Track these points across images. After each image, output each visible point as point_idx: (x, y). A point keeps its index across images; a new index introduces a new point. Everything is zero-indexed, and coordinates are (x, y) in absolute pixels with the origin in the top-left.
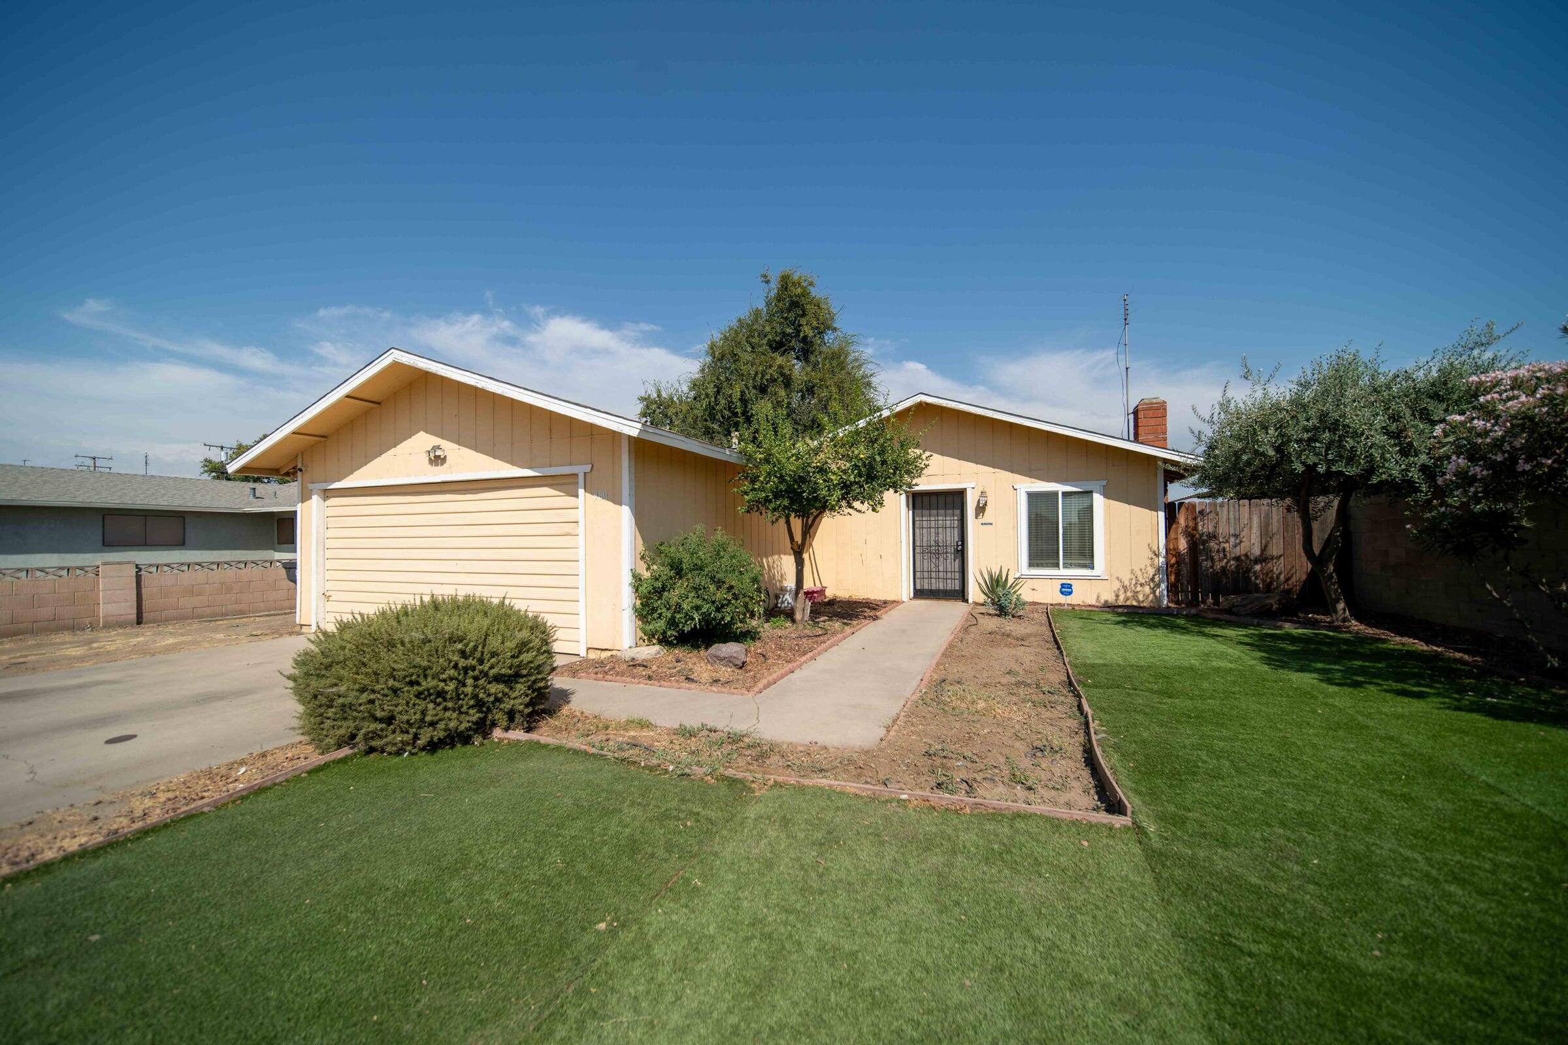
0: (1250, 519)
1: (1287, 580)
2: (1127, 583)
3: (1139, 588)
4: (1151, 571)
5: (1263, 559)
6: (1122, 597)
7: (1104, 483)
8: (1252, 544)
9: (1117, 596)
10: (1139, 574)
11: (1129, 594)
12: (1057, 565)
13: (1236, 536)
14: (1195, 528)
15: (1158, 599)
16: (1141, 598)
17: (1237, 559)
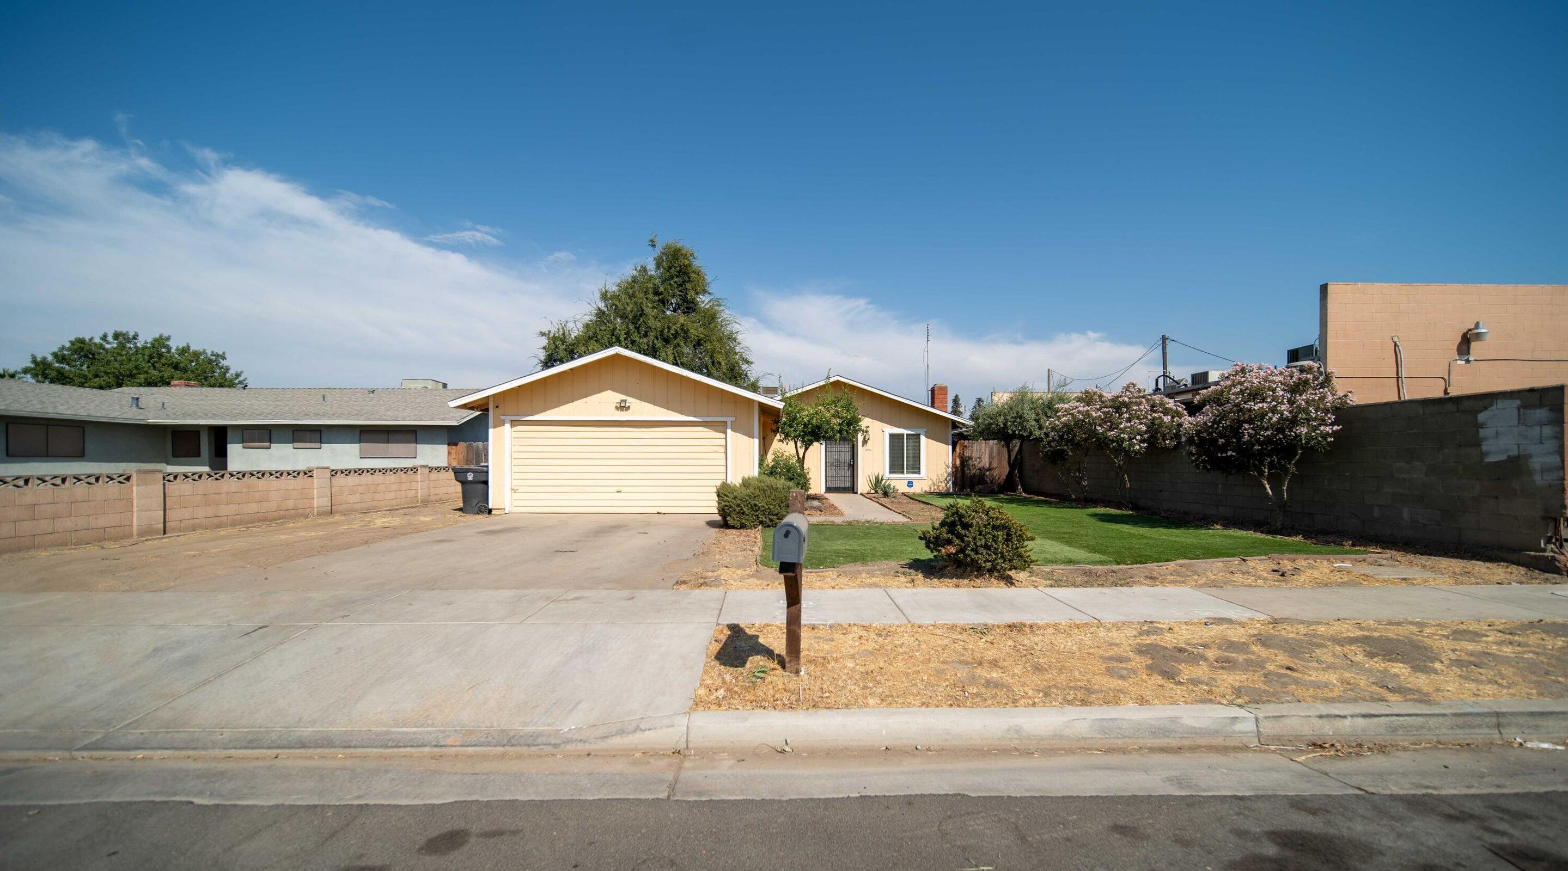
0: (985, 450)
1: (999, 478)
2: (935, 481)
3: (940, 484)
4: (946, 475)
5: (989, 469)
6: (932, 489)
7: (926, 430)
8: (985, 462)
9: (930, 488)
10: (940, 476)
11: (936, 487)
12: (903, 472)
13: (980, 458)
14: (963, 454)
15: (949, 489)
16: (941, 487)
17: (980, 469)
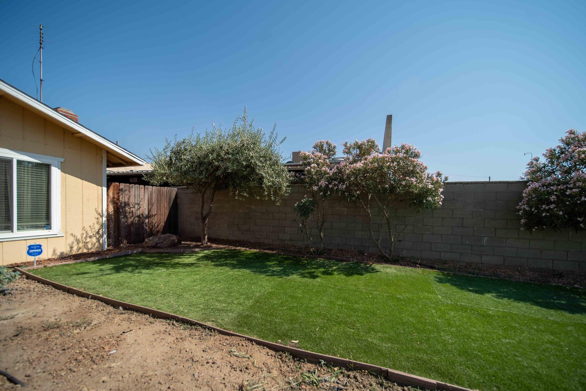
0: (144, 195)
1: (158, 226)
2: (79, 237)
3: (88, 240)
4: (97, 227)
5: (149, 216)
6: (75, 248)
7: (62, 160)
8: (144, 209)
9: (71, 248)
10: (88, 229)
11: (81, 245)
12: (9, 228)
13: (138, 204)
14: (118, 199)
15: (102, 245)
16: (90, 246)
17: (139, 216)
